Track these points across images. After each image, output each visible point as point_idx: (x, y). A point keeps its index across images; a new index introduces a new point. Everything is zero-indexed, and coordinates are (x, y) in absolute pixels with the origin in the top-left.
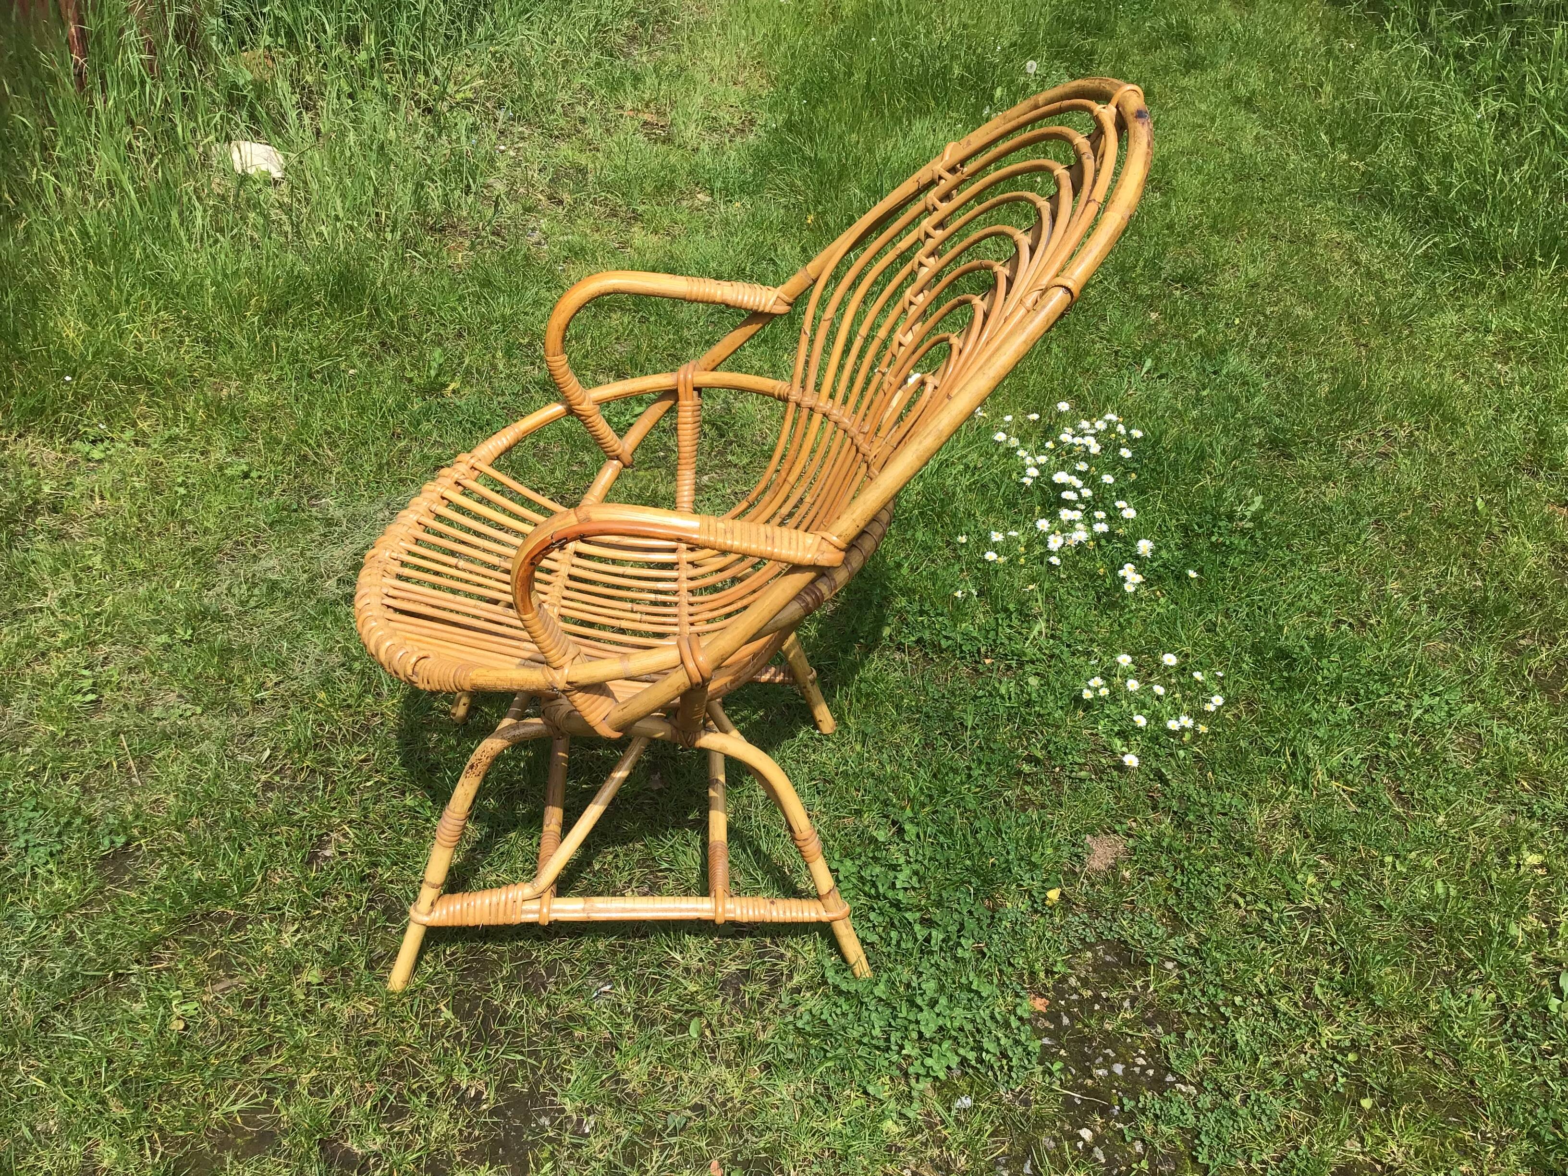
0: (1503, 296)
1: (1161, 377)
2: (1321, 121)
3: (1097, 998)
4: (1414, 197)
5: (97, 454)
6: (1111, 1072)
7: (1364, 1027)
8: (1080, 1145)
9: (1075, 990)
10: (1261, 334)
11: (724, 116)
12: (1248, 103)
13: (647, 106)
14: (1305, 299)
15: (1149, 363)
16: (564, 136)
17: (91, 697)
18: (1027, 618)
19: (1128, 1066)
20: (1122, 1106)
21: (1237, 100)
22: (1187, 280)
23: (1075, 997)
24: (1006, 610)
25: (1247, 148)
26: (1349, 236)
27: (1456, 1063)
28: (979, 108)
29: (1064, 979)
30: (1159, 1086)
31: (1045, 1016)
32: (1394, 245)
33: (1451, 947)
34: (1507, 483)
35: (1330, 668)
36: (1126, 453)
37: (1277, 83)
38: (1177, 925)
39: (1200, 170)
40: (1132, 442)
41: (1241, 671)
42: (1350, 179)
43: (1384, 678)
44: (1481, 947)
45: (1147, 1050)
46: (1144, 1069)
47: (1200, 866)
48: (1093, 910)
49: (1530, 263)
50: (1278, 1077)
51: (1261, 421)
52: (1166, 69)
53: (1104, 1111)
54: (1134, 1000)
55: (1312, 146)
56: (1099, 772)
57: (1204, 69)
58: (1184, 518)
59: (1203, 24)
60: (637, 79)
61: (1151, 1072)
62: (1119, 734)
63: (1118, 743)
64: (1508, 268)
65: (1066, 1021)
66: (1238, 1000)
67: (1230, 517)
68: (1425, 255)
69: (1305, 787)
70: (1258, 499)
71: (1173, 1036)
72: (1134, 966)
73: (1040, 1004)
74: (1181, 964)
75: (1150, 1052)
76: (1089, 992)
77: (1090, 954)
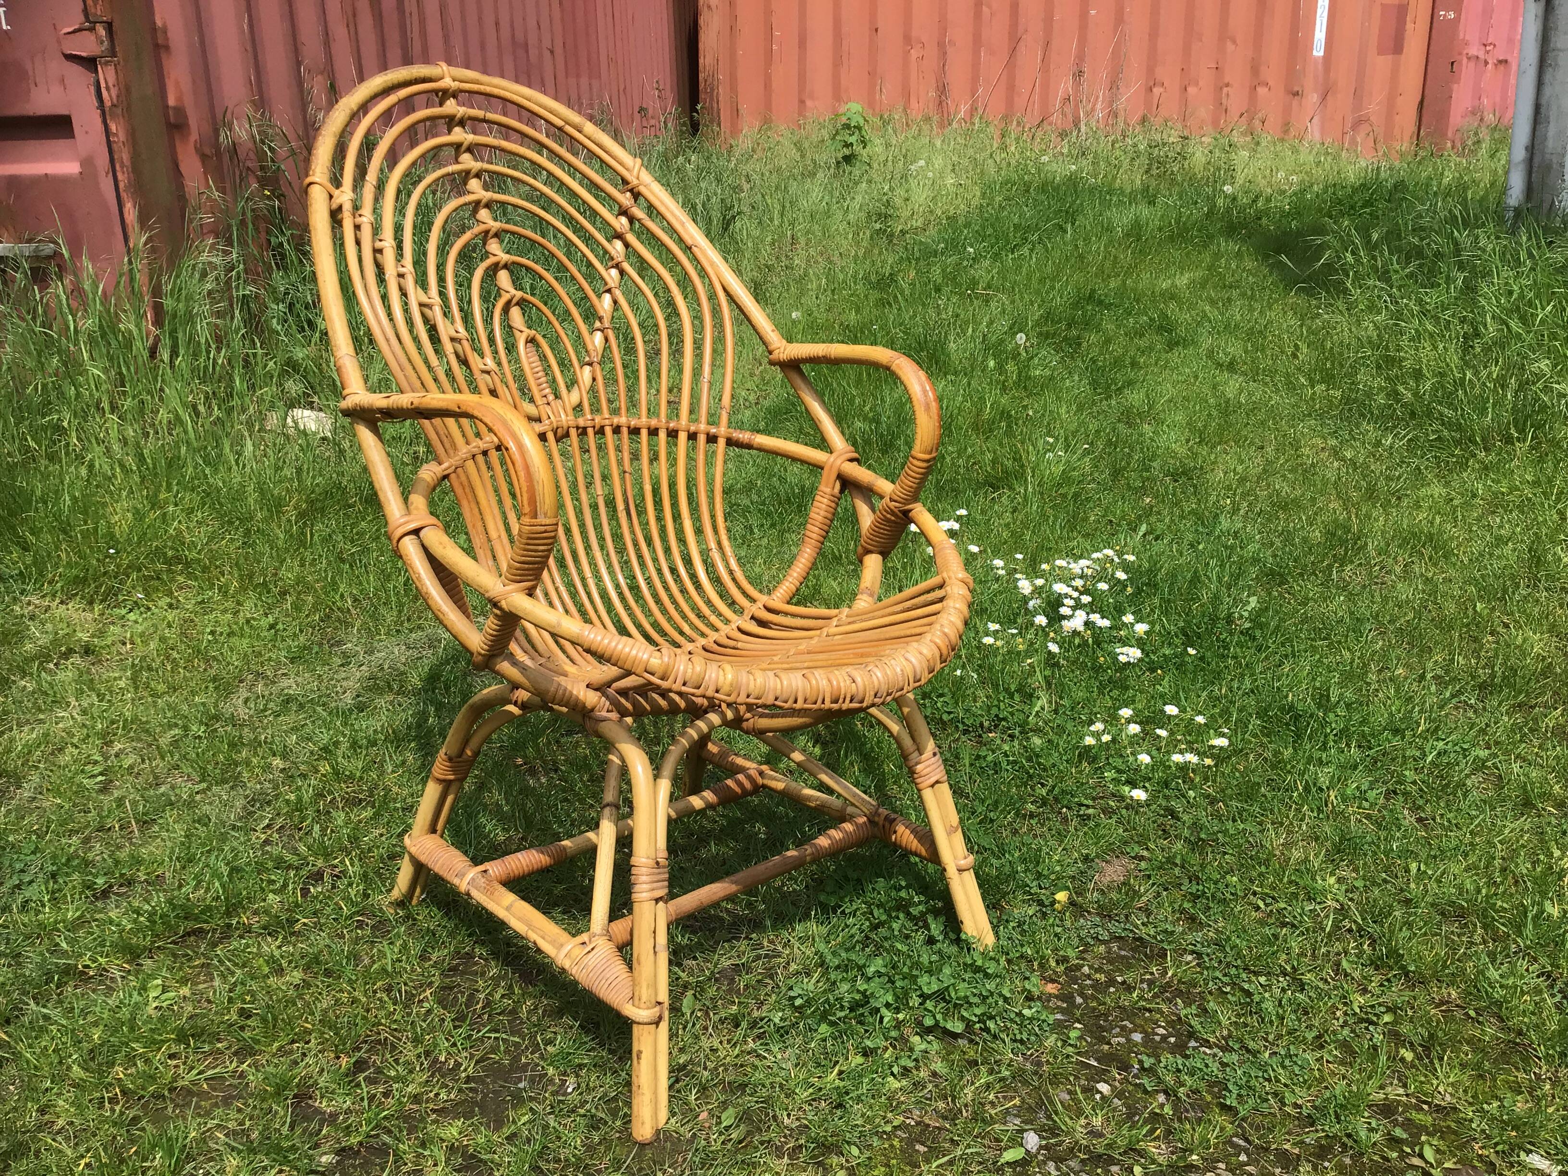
0: (1486, 469)
6: (1129, 1040)
7: (1397, 993)
8: (1098, 1096)
9: (1089, 977)
15: (1144, 528)
17: (101, 778)
19: (1148, 1037)
20: (1141, 1062)
21: (1219, 365)
22: (1179, 474)
23: (1088, 982)
25: (1230, 394)
26: (1332, 440)
27: (1501, 1019)
29: (1078, 967)
30: (1180, 1049)
31: (1056, 997)
33: (1485, 927)
35: (1337, 720)
37: (1256, 350)
38: (1193, 922)
40: (1126, 568)
41: (1247, 730)
42: (1329, 403)
43: (1396, 732)
45: (1167, 1022)
46: (1164, 1038)
47: (1216, 876)
48: (1105, 911)
50: (1310, 1036)
53: (1124, 1068)
54: (1150, 983)
56: (1108, 812)
58: (1183, 624)
61: (1172, 1040)
63: (1125, 789)
64: (1487, 447)
65: (1079, 1000)
66: (1262, 979)
67: (1229, 620)
69: (1320, 810)
70: (1253, 600)
71: (1194, 1009)
72: (1150, 958)
73: (1051, 988)
74: (1199, 955)
75: (1171, 1024)
76: (1102, 977)
77: (1102, 949)
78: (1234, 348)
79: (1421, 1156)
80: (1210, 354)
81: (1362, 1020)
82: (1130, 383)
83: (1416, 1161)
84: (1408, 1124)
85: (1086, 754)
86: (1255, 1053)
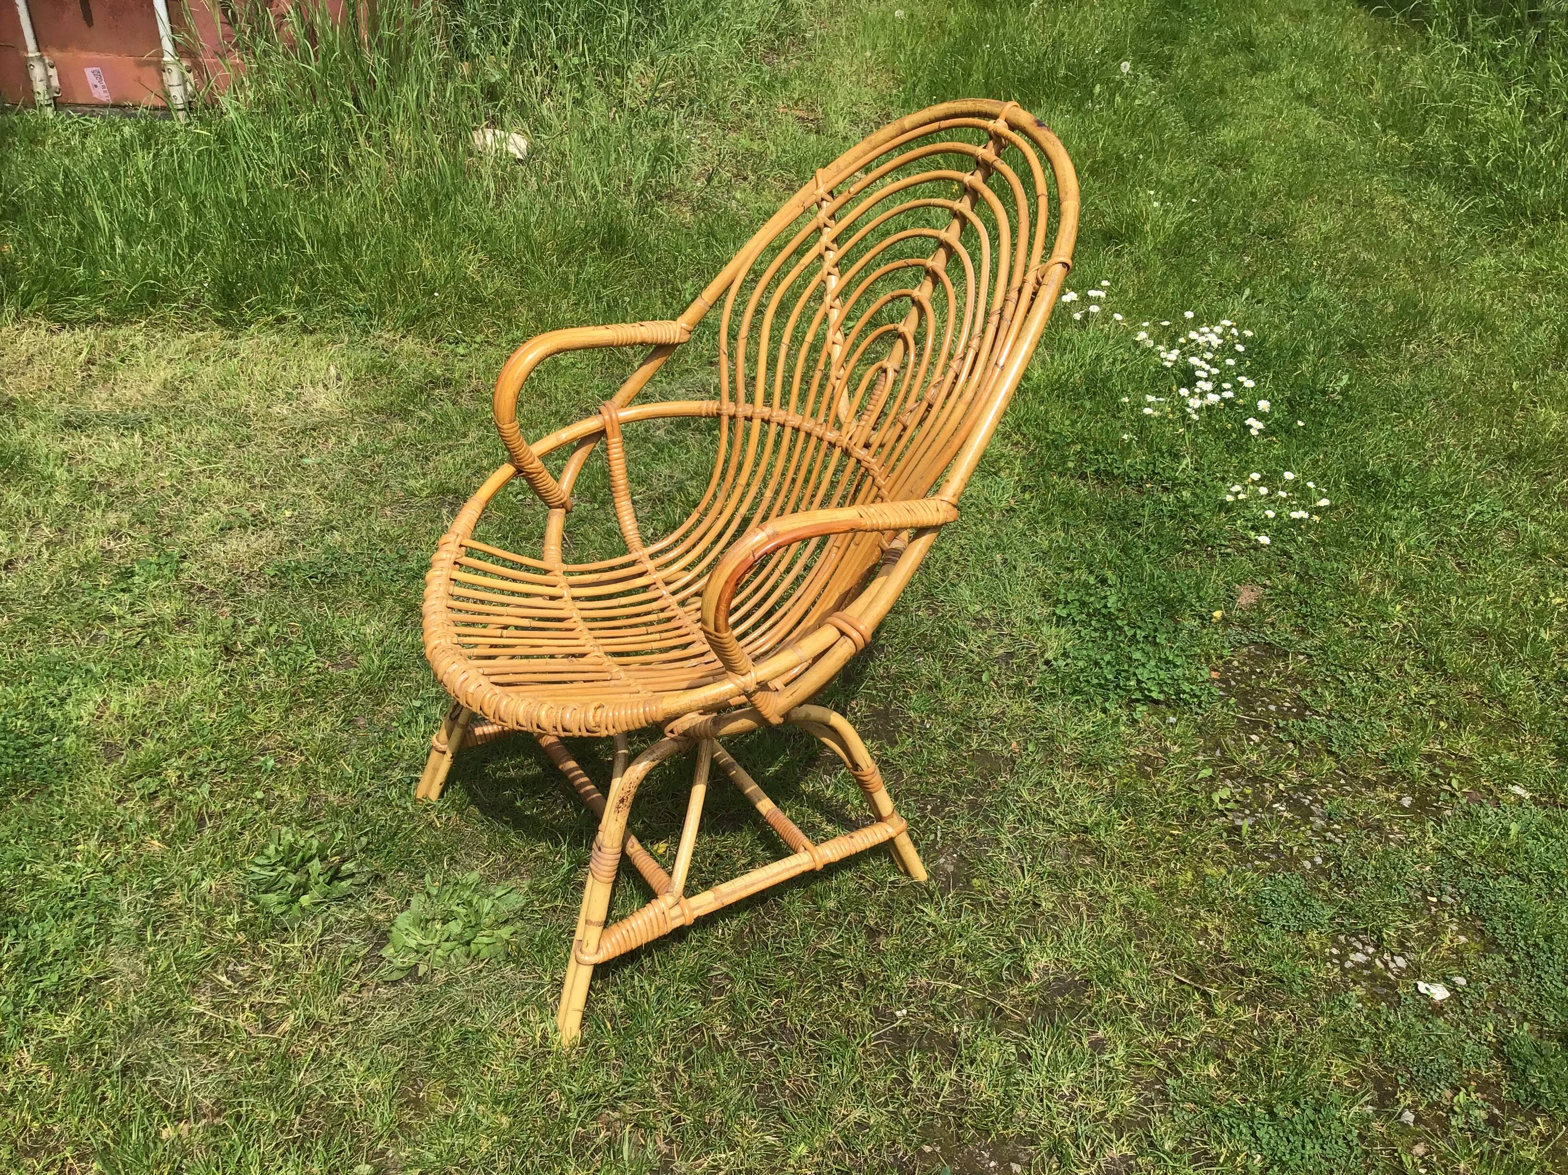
0: (1531, 244)
1: (1258, 302)
2: (1373, 112)
3: (1253, 672)
4: (1455, 169)
5: (461, 350)
6: (1267, 709)
7: (1438, 687)
8: (1252, 743)
9: (1238, 668)
10: (1335, 272)
11: (865, 112)
12: (1309, 99)
13: (796, 104)
14: (1367, 248)
15: (1247, 292)
16: (738, 128)
17: (520, 497)
18: (1176, 457)
19: (1279, 708)
20: (1277, 724)
21: (1299, 97)
22: (1273, 233)
23: (1238, 671)
24: (1159, 450)
25: (1310, 134)
26: (1403, 201)
27: (1504, 705)
28: (1082, 101)
29: (1230, 662)
30: (1300, 716)
31: (1219, 680)
32: (1441, 207)
33: (1499, 645)
34: (1536, 372)
35: (1405, 485)
36: (1240, 348)
37: (1333, 81)
38: (1304, 633)
39: (1273, 152)
40: (1243, 340)
41: (1339, 489)
42: (1401, 158)
43: (1446, 494)
44: (1521, 645)
45: (1291, 699)
46: (1289, 709)
47: (1319, 602)
48: (1245, 624)
49: (1554, 217)
50: (1384, 711)
51: (1340, 331)
52: (1235, 72)
53: (1266, 727)
54: (1278, 674)
55: (1367, 132)
56: (1241, 551)
57: (1269, 71)
58: (1288, 394)
59: (1263, 32)
60: (785, 83)
61: (1295, 710)
62: (1253, 528)
63: (1252, 534)
64: (1535, 222)
65: (1233, 683)
66: (1351, 674)
67: (1324, 392)
68: (1466, 214)
69: (1392, 556)
70: (1345, 378)
71: (1308, 691)
72: (1278, 656)
73: (1214, 675)
74: (1309, 656)
75: (1293, 700)
76: (1247, 669)
77: (1245, 650)
78: (1314, 80)
79: (1450, 784)
80: (1291, 83)
81: (1415, 703)
82: (1221, 118)
83: (1446, 787)
84: (1442, 766)
85: (1223, 506)
86: (1349, 721)
